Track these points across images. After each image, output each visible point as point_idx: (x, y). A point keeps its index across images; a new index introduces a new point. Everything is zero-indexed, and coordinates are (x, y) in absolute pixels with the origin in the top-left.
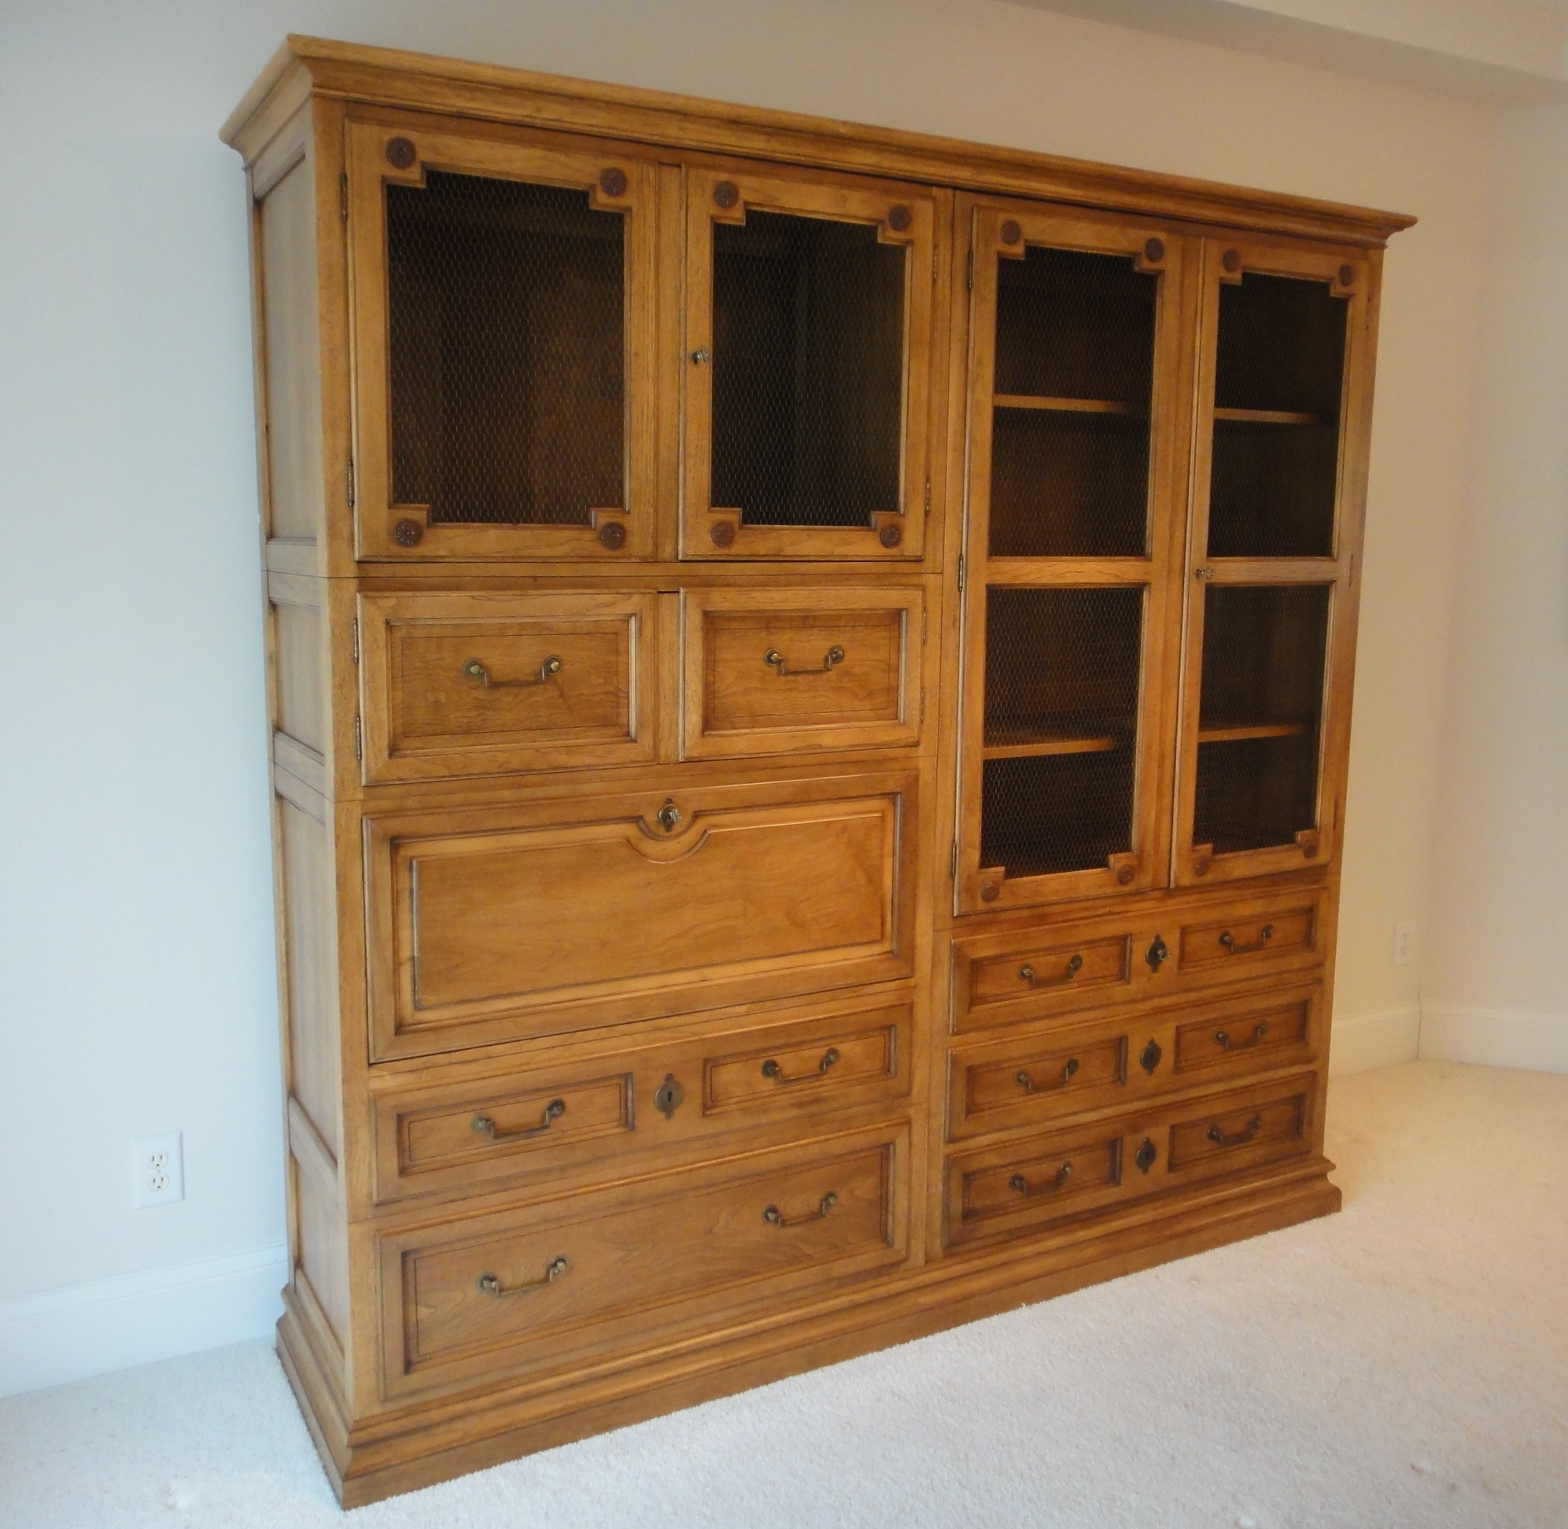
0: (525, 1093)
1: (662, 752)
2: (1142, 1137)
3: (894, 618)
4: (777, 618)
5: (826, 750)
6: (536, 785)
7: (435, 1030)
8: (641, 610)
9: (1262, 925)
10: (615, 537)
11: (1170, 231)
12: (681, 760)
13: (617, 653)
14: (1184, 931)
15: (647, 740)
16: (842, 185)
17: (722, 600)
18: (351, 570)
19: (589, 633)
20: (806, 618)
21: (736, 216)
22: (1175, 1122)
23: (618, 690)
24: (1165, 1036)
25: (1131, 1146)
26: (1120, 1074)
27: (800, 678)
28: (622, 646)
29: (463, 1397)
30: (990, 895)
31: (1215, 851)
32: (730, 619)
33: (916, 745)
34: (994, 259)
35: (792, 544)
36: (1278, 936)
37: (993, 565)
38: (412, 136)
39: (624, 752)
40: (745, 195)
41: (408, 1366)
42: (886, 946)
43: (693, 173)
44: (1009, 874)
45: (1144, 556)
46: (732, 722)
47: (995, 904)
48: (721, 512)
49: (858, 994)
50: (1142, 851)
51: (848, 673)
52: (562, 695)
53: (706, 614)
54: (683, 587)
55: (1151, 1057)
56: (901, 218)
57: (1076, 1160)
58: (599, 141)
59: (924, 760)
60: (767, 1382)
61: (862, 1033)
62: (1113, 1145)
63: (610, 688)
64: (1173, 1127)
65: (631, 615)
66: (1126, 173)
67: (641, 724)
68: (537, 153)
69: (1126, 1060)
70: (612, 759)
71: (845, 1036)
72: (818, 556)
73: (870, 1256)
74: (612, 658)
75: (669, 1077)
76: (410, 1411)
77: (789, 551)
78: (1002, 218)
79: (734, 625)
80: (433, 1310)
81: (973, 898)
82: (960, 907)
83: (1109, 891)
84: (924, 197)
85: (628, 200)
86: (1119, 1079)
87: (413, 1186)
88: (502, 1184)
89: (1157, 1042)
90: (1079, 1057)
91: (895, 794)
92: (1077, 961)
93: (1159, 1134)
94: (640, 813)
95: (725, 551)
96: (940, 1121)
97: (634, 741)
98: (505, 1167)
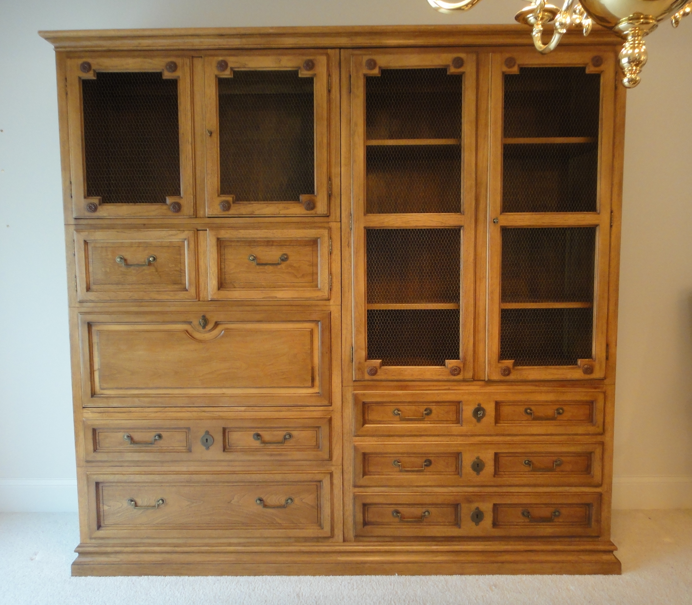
0: (145, 428)
1: (201, 296)
2: (474, 506)
3: (314, 242)
4: (254, 241)
5: (279, 299)
6: (147, 306)
7: (107, 398)
8: (189, 237)
9: (556, 407)
10: (177, 208)
11: (467, 53)
12: (209, 300)
13: (180, 255)
14: (498, 404)
15: (193, 291)
16: (279, 55)
17: (225, 234)
18: (72, 222)
19: (168, 247)
20: (268, 241)
21: (227, 74)
22: (495, 502)
23: (181, 269)
24: (488, 457)
25: (466, 510)
26: (458, 471)
27: (266, 267)
28: (182, 252)
29: (121, 545)
30: (373, 372)
31: (515, 364)
32: (231, 241)
33: (329, 300)
34: (362, 77)
35: (259, 209)
36: (567, 415)
37: (367, 217)
38: (89, 60)
39: (182, 295)
40: (230, 65)
41: (99, 527)
42: (316, 390)
43: (206, 59)
44: (383, 364)
45: (460, 212)
46: (233, 285)
47: (375, 377)
48: (224, 197)
49: (302, 410)
50: (465, 359)
51: (291, 266)
52: (157, 271)
53: (218, 239)
54: (208, 228)
55: (478, 466)
56: (310, 65)
57: (432, 510)
58: (166, 52)
59: (334, 306)
60: (255, 575)
61: (305, 427)
62: (456, 506)
63: (177, 269)
64: (495, 505)
65: (185, 239)
66: (433, 27)
67: (190, 284)
68: (139, 60)
69: (461, 465)
70: (177, 297)
71: (295, 428)
72: (273, 214)
73: (311, 531)
74: (178, 257)
75: (207, 433)
76: (100, 546)
77: (257, 212)
78: (365, 58)
79: (233, 244)
80: (109, 508)
81: (363, 373)
82: (355, 377)
83: (445, 378)
84: (322, 54)
85: (178, 74)
86: (458, 474)
87: (99, 456)
88: (137, 463)
89: (481, 458)
90: (432, 459)
91: (319, 321)
92: (429, 412)
93: (486, 507)
94: (191, 321)
95: (227, 213)
96: (349, 476)
97: (187, 290)
98: (136, 457)
